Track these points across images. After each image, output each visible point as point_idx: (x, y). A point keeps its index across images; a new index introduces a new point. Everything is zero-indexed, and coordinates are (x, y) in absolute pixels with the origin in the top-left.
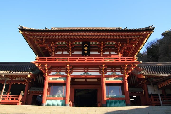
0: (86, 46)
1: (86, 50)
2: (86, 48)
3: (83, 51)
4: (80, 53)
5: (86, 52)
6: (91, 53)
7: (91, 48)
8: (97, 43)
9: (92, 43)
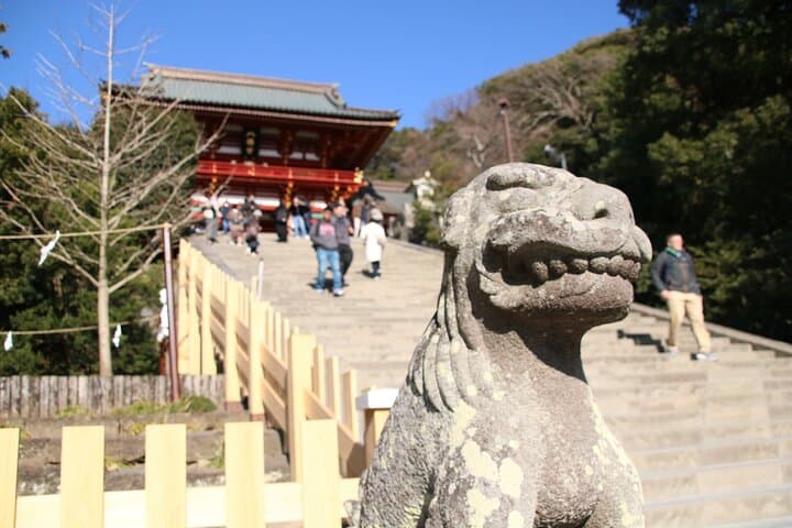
0: (251, 137)
2: (251, 142)
3: (244, 146)
4: (235, 151)
5: (250, 151)
6: (264, 153)
7: (261, 142)
8: (275, 132)
9: (266, 131)
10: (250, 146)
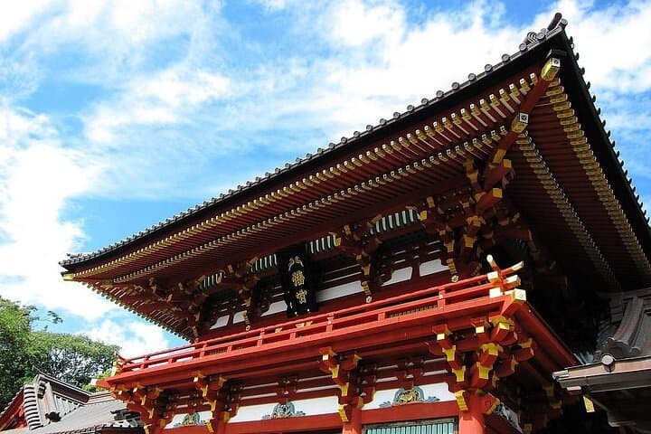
1: (303, 287)
2: (299, 278)
5: (302, 297)
7: (321, 274)
10: (299, 288)
